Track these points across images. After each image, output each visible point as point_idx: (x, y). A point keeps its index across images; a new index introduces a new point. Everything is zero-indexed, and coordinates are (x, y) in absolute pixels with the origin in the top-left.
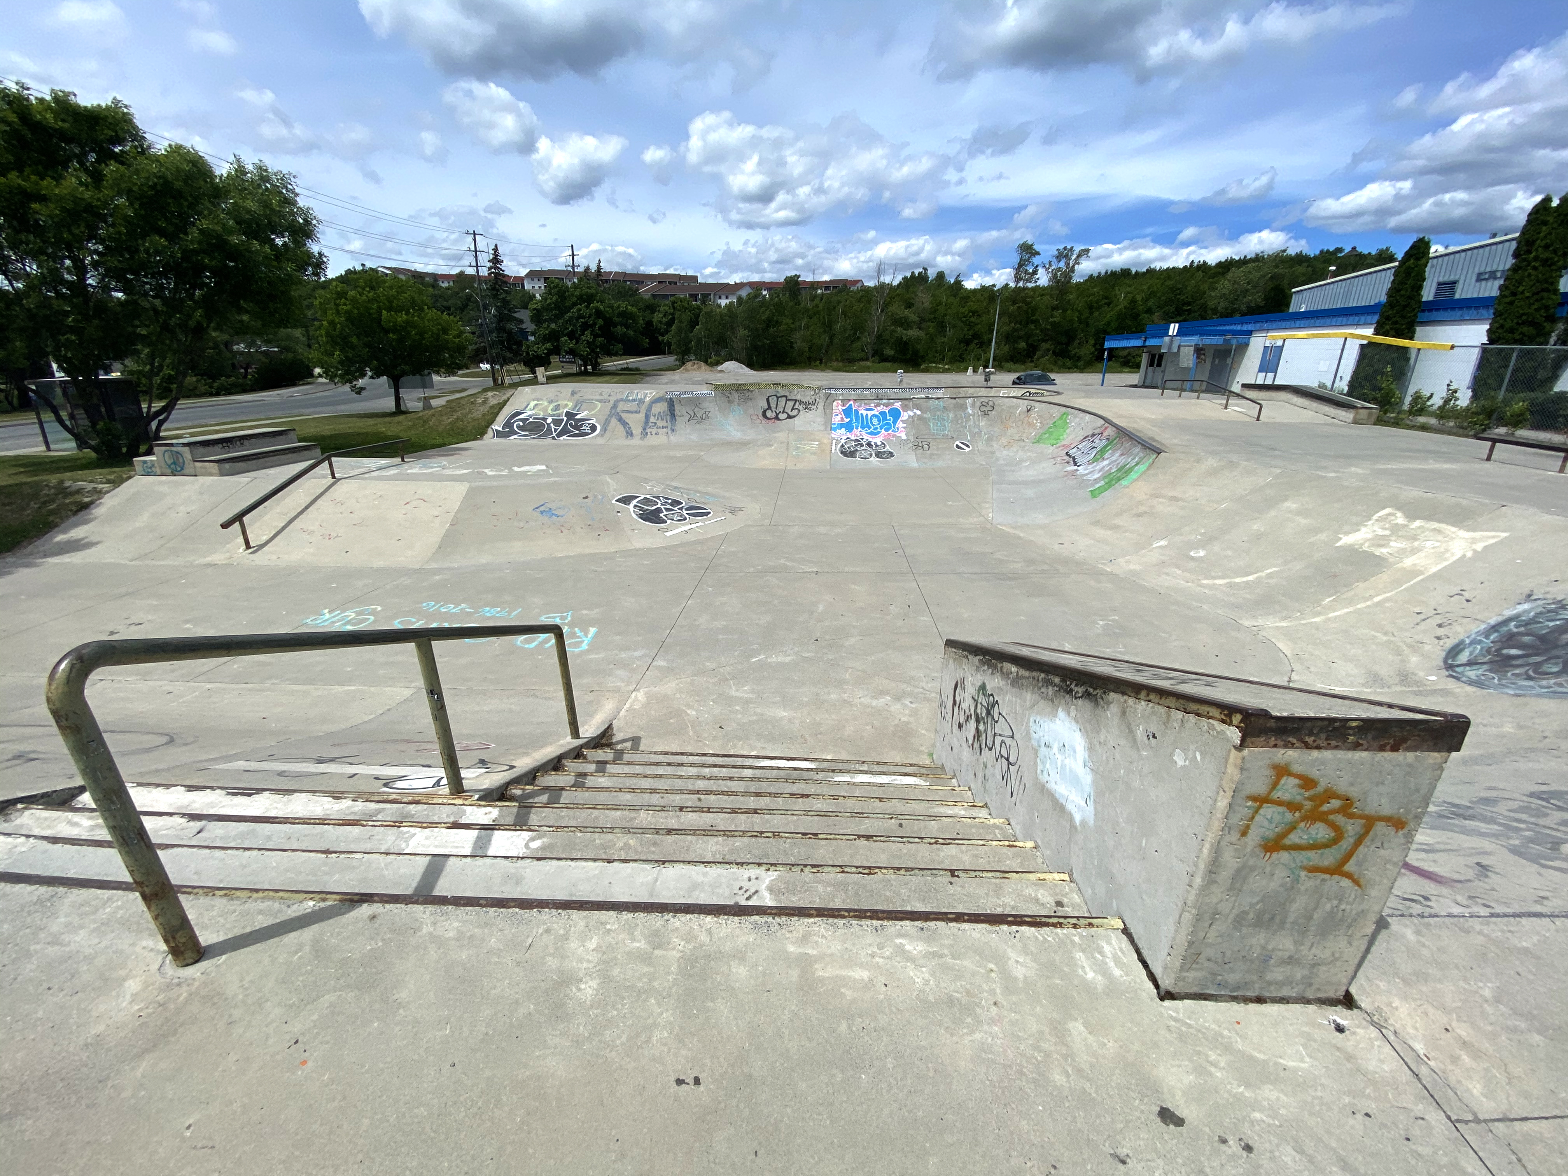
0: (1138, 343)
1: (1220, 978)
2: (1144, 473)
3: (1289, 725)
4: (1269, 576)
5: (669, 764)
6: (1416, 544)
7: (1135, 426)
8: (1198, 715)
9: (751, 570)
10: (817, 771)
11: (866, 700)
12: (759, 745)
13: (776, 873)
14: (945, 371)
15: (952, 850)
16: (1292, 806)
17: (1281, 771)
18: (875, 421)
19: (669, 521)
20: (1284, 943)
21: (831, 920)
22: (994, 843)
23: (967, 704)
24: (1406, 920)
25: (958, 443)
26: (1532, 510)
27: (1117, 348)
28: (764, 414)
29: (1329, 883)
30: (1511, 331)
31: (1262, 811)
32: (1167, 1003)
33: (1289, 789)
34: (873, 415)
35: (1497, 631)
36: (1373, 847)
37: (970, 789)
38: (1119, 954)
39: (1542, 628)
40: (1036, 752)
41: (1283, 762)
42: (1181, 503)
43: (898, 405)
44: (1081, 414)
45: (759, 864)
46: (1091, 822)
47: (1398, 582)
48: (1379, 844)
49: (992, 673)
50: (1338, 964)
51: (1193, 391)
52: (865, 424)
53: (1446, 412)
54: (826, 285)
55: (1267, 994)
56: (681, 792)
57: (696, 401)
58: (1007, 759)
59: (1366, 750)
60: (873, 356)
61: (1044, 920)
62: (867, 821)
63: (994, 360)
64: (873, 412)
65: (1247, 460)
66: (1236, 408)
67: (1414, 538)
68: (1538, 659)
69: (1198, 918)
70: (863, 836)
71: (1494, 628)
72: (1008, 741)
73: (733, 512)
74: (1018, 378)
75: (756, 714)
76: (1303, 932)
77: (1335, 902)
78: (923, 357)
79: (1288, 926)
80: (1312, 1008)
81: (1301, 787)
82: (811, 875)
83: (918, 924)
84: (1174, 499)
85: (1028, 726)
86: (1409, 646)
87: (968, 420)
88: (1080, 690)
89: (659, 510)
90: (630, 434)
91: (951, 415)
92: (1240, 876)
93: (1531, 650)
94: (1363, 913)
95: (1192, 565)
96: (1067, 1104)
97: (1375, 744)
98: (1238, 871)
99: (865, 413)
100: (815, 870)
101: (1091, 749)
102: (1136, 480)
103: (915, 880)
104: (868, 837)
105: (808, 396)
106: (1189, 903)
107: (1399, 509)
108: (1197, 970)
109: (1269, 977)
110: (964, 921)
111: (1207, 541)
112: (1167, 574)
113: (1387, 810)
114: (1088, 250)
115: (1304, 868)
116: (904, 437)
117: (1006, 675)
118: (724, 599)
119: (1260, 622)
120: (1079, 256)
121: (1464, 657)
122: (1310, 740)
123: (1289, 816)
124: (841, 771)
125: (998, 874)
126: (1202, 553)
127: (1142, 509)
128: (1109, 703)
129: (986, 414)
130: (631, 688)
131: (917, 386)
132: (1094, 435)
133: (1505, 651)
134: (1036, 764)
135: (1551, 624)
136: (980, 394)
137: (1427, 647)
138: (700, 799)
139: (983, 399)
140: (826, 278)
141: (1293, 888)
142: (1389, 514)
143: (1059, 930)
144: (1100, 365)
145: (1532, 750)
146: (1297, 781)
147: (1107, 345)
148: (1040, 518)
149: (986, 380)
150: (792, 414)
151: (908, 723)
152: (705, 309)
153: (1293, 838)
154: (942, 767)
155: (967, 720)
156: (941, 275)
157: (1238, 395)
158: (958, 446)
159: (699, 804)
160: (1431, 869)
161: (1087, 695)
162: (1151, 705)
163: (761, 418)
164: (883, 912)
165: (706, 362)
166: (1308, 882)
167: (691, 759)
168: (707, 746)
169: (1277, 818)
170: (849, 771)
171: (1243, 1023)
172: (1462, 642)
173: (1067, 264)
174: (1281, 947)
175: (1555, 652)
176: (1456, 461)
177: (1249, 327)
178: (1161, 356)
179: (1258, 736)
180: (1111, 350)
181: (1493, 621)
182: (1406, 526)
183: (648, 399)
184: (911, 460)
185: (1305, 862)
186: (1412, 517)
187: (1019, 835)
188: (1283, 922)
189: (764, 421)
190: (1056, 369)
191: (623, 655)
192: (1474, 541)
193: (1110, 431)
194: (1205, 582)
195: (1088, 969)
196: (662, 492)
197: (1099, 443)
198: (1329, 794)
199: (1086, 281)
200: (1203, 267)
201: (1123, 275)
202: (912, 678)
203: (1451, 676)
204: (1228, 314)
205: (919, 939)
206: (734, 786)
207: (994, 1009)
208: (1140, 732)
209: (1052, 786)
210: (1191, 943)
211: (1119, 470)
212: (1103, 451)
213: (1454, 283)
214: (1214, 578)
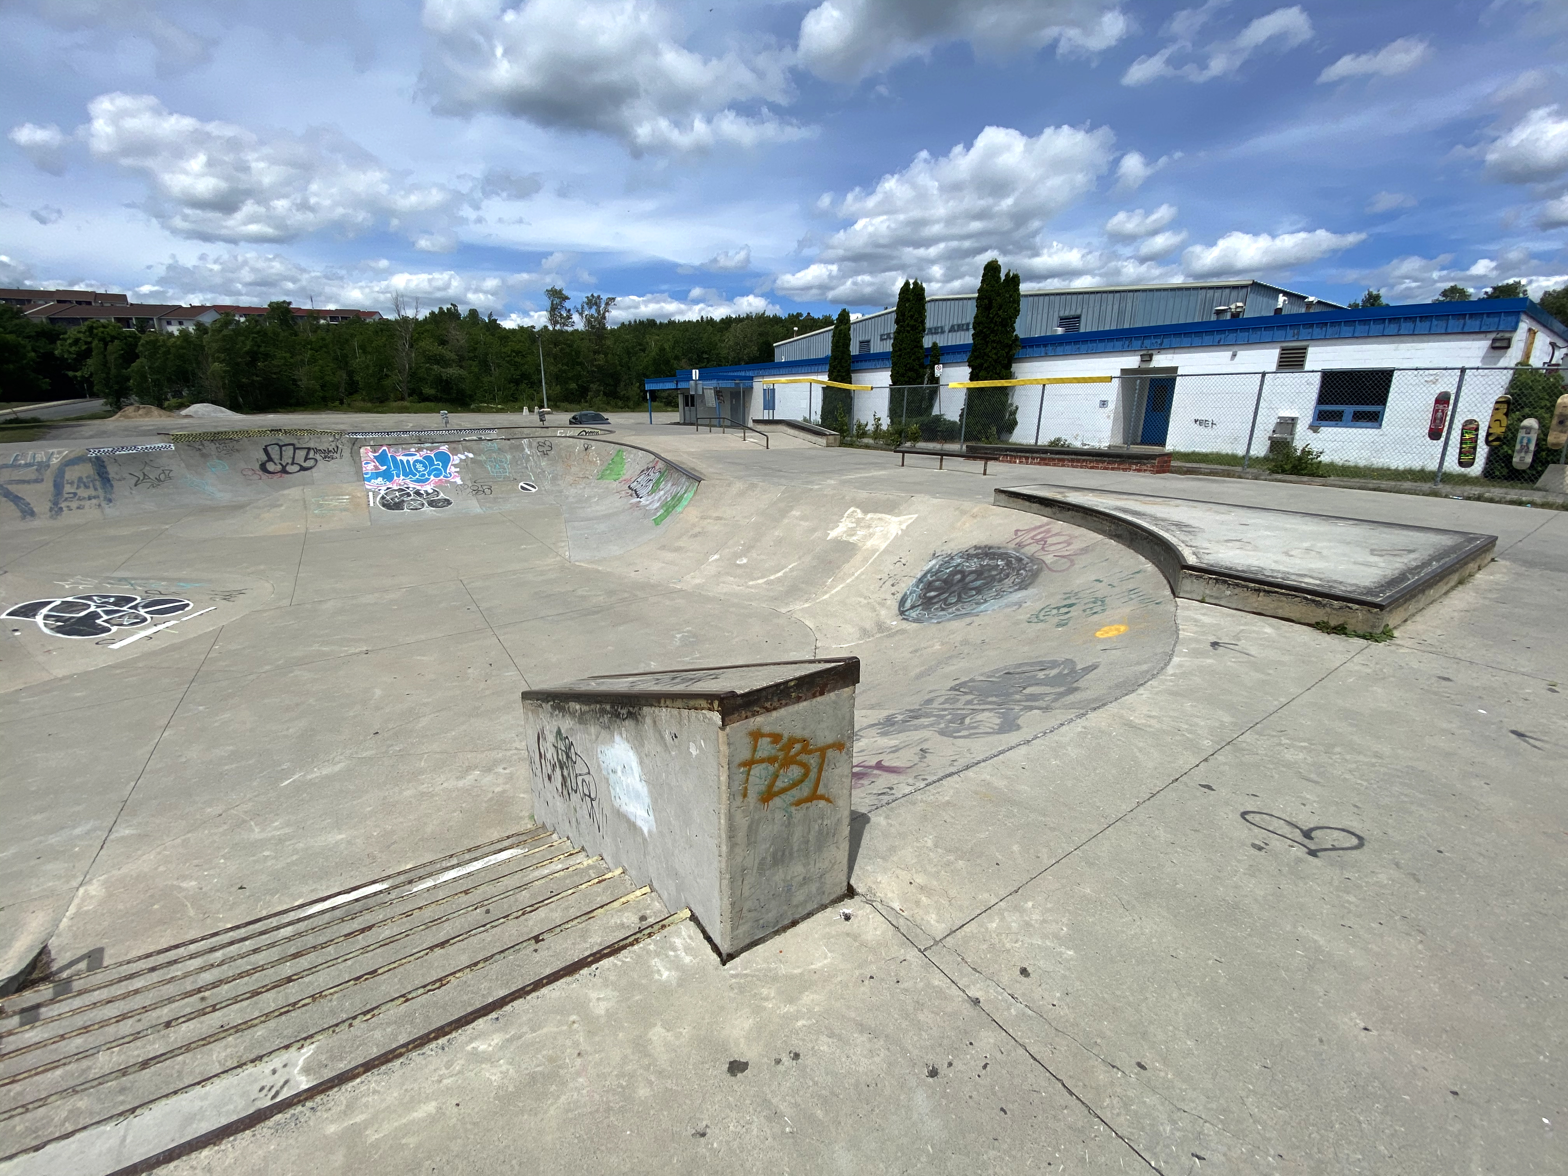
0: (671, 385)
1: (761, 922)
2: (691, 499)
3: (751, 698)
4: (792, 570)
5: (153, 969)
6: (871, 530)
7: (679, 459)
8: (696, 709)
9: (268, 667)
10: (388, 891)
11: (450, 784)
12: (305, 889)
13: (313, 1046)
14: (499, 411)
15: (542, 913)
16: (771, 760)
17: (756, 735)
18: (420, 467)
19: (114, 629)
20: (797, 869)
21: (384, 1067)
22: (584, 886)
23: (550, 754)
24: (879, 811)
25: (522, 484)
26: (927, 497)
27: (658, 390)
28: (263, 467)
29: (811, 808)
30: (903, 375)
31: (752, 773)
32: (728, 965)
33: (765, 748)
34: (417, 461)
35: (922, 582)
36: (830, 770)
37: (568, 838)
38: (688, 941)
39: (944, 575)
40: (607, 780)
41: (755, 728)
42: (723, 522)
43: (444, 448)
44: (635, 451)
45: (287, 1047)
46: (655, 830)
47: (866, 560)
48: (833, 766)
49: (563, 716)
50: (836, 867)
51: (721, 426)
52: (408, 471)
53: (877, 433)
54: (333, 315)
55: (797, 916)
56: (171, 1000)
57: (145, 459)
58: (589, 796)
59: (805, 700)
60: (410, 395)
61: (621, 944)
62: (446, 924)
63: (548, 400)
64: (415, 458)
65: (764, 481)
66: (752, 440)
67: (869, 527)
68: (946, 595)
69: (732, 880)
70: (437, 946)
71: (920, 580)
72: (586, 778)
73: (228, 597)
74: (574, 418)
75: (295, 851)
76: (807, 856)
77: (820, 822)
78: (471, 396)
79: (795, 854)
80: (829, 910)
81: (773, 742)
82: (364, 1025)
83: (494, 1015)
84: (719, 518)
85: (597, 758)
86: (879, 603)
87: (528, 460)
88: (624, 711)
89: (95, 615)
90: (28, 512)
91: (509, 457)
92: (752, 830)
93: (941, 590)
94: (839, 821)
95: (739, 571)
96: (652, 1112)
97: (810, 694)
98: (750, 827)
99: (405, 459)
100: (369, 1016)
101: (641, 763)
102: (686, 506)
103: (494, 968)
104: (442, 945)
105: (326, 443)
106: (723, 871)
107: (858, 507)
108: (744, 924)
109: (795, 901)
110: (543, 986)
111: (747, 550)
112: (724, 583)
113: (830, 740)
114: (614, 299)
115: (792, 804)
116: (459, 481)
117: (573, 714)
118: (227, 715)
119: (791, 608)
120: (607, 304)
121: (908, 604)
122: (768, 705)
123: (771, 769)
124: (421, 878)
125: (583, 918)
126: (745, 561)
127: (697, 530)
128: (644, 717)
129: (545, 454)
130: (75, 883)
131: (469, 426)
132: (648, 469)
133: (928, 595)
134: (609, 792)
135: (948, 571)
136: (537, 434)
137: (889, 602)
138: (203, 999)
139: (539, 440)
140: (332, 307)
141: (789, 823)
142: (853, 512)
143: (636, 947)
144: (646, 404)
145: (950, 657)
146: (769, 739)
147: (647, 387)
148: (615, 550)
149: (541, 420)
150: (306, 464)
151: (504, 791)
152: (144, 338)
153: (779, 784)
154: (544, 826)
155: (553, 770)
156: (473, 313)
157: (751, 429)
158: (522, 488)
159: (204, 1005)
160: (895, 765)
161: (631, 715)
162: (669, 709)
163: (261, 473)
164: (450, 1023)
165: (160, 406)
166: (798, 814)
167: (193, 948)
168: (221, 920)
169: (764, 773)
170: (430, 875)
171: (784, 951)
172: (905, 594)
173: (598, 312)
174: (796, 874)
175: (953, 589)
176: (885, 468)
177: (750, 374)
178: (693, 397)
179: (733, 714)
180: (652, 392)
181: (919, 576)
182: (863, 519)
183: (55, 461)
184: (474, 506)
185: (792, 799)
186: (865, 512)
187: (611, 866)
188: (791, 854)
189: (265, 476)
190: (609, 408)
191: (53, 840)
192: (901, 523)
193: (660, 465)
194: (751, 583)
195: (662, 969)
196: (96, 588)
197: (655, 476)
198: (792, 741)
199: (619, 329)
200: (711, 321)
201: (647, 326)
202: (504, 741)
203: (904, 619)
204: (737, 362)
205: (497, 1031)
206: (260, 959)
207: (579, 1061)
208: (667, 737)
209: (624, 808)
210: (733, 904)
211: (673, 498)
212: (658, 482)
213: (869, 341)
214: (755, 579)
